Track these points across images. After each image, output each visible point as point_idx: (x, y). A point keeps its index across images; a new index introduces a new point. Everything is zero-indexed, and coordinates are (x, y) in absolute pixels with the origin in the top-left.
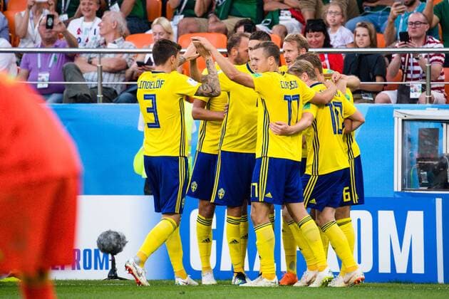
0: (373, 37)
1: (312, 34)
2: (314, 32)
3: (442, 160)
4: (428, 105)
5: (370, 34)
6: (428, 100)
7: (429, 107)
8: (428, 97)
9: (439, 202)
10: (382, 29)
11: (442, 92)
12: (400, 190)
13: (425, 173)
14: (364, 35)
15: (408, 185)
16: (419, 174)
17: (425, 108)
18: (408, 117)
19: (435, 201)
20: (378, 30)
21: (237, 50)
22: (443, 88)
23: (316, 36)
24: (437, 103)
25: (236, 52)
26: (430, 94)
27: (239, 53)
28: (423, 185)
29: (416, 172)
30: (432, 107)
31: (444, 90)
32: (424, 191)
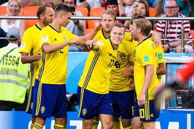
0: (148, 10)
1: (110, 6)
2: (111, 4)
3: (192, 90)
4: (183, 53)
5: (146, 8)
6: (182, 51)
7: (183, 55)
8: (182, 48)
9: (189, 116)
10: (154, 4)
11: (191, 45)
12: (164, 108)
13: (180, 97)
14: (143, 8)
15: (169, 105)
16: (176, 98)
17: (180, 56)
18: (169, 62)
19: (186, 116)
20: (151, 5)
21: (44, 16)
22: (192, 43)
23: (113, 7)
24: (187, 53)
25: (43, 17)
26: (184, 47)
27: (45, 18)
28: (179, 105)
29: (175, 97)
30: (185, 55)
31: (192, 44)
32: (179, 109)
